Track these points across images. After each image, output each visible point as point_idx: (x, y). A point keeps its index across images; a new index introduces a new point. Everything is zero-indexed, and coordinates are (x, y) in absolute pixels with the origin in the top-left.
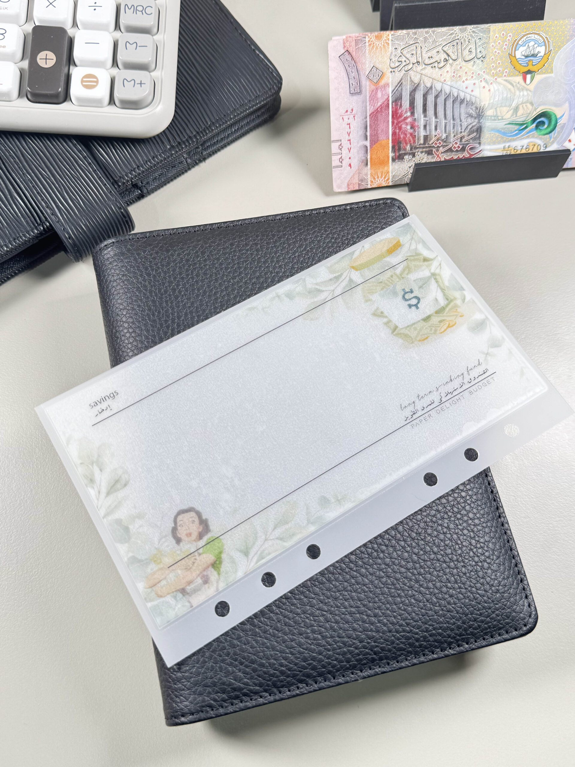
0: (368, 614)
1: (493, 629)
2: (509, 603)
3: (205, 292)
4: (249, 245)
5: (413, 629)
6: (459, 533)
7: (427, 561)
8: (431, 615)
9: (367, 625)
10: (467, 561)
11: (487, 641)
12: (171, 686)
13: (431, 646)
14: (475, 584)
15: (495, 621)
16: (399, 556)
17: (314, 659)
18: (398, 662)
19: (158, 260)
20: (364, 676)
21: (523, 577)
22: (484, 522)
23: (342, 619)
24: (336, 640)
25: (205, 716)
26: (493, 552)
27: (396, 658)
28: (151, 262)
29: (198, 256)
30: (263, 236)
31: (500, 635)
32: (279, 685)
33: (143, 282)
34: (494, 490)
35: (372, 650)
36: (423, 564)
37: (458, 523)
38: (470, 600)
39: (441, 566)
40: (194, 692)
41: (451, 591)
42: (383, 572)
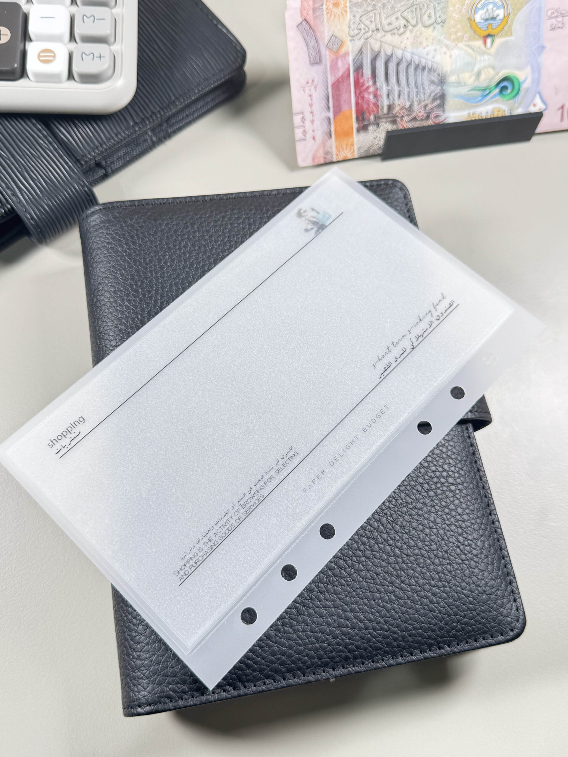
0: (344, 609)
1: (477, 633)
2: (495, 605)
3: (192, 264)
4: (241, 218)
5: (391, 627)
6: (446, 529)
7: (410, 556)
8: (411, 614)
9: (342, 621)
10: (453, 558)
11: (471, 644)
12: (130, 674)
13: (410, 646)
14: (461, 583)
15: (480, 623)
16: (381, 549)
17: (283, 654)
18: (373, 662)
19: (145, 229)
20: (336, 675)
21: (512, 578)
22: (473, 519)
23: (316, 612)
24: (308, 634)
25: (163, 708)
26: (481, 550)
27: (371, 658)
28: (137, 230)
29: (187, 227)
30: (256, 210)
31: (484, 639)
32: (245, 679)
33: (128, 251)
34: (486, 485)
35: (346, 648)
36: (405, 559)
37: (445, 518)
38: (454, 600)
39: (425, 562)
40: (153, 681)
41: (434, 589)
42: (363, 565)
